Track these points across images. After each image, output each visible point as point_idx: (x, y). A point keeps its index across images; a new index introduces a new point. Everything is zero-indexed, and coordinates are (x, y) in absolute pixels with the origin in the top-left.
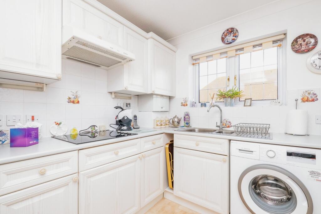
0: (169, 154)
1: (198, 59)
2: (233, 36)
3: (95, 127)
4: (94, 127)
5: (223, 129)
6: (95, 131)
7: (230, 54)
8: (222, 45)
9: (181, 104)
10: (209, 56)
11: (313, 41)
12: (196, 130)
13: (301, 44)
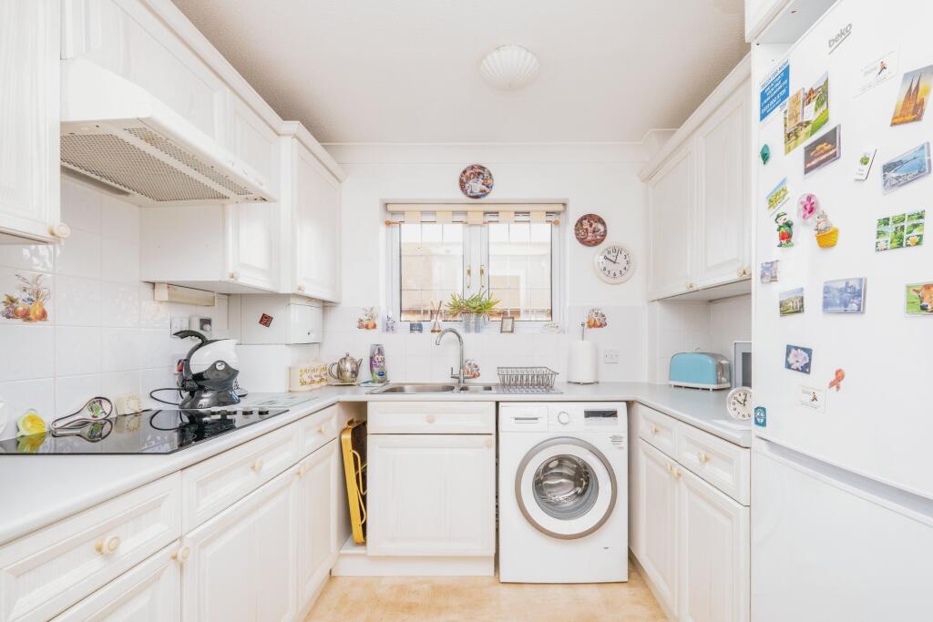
0: (354, 454)
1: (402, 213)
2: (483, 184)
3: (104, 402)
4: (101, 404)
5: (466, 380)
6: (104, 416)
7: (472, 218)
8: (461, 196)
9: (357, 324)
10: (429, 212)
11: (601, 227)
12: (407, 388)
13: (587, 229)
